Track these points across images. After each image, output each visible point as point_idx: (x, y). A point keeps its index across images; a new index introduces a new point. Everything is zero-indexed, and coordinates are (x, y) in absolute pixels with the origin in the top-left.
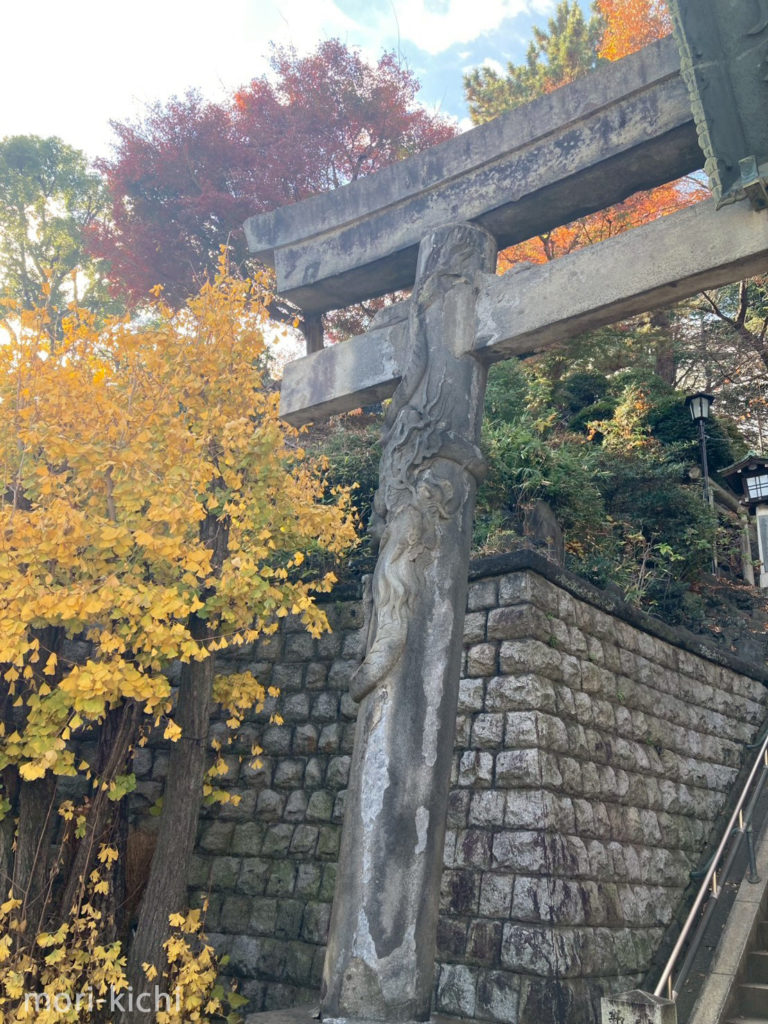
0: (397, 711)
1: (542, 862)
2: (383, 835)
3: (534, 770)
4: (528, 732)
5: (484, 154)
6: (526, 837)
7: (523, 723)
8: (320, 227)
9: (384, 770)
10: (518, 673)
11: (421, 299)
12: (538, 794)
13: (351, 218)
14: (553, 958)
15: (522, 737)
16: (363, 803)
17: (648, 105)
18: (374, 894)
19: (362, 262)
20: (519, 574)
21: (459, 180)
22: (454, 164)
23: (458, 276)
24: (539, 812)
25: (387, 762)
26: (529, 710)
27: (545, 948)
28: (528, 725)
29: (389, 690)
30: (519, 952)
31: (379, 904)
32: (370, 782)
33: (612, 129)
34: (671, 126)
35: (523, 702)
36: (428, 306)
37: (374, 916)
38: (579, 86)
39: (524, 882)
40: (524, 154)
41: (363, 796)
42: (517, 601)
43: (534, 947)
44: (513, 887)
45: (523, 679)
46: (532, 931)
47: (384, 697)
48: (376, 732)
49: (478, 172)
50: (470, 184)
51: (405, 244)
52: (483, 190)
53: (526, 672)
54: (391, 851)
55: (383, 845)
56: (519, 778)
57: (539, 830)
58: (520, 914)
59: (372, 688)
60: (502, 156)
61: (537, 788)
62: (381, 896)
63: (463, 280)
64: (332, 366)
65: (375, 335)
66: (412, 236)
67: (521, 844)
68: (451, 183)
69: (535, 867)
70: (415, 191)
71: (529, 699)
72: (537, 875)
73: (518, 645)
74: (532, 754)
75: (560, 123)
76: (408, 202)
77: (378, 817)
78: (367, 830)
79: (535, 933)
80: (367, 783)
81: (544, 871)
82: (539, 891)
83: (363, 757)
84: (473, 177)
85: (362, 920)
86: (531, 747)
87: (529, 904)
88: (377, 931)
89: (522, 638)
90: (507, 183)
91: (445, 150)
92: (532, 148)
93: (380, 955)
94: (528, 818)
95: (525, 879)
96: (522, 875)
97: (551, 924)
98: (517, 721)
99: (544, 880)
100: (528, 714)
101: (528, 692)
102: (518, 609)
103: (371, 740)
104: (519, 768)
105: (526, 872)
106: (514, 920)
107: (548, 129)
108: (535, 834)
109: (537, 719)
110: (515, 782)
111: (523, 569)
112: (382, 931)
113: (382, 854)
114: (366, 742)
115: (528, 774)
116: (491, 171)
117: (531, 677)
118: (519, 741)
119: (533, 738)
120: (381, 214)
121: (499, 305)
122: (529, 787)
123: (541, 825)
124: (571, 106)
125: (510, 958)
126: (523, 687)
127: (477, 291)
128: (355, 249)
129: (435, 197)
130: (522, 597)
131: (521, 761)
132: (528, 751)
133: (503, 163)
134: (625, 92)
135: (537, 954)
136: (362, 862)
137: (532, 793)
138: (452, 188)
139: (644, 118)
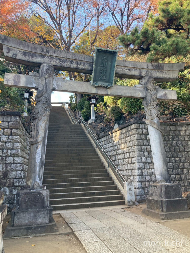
0: (42, 146)
1: (22, 169)
2: (40, 164)
3: (20, 153)
4: (19, 146)
5: (57, 55)
6: (19, 165)
7: (17, 145)
8: (18, 47)
9: (40, 155)
10: (16, 135)
11: (45, 77)
12: (21, 157)
13: (26, 50)
14: (24, 183)
15: (17, 147)
16: (37, 160)
17: (84, 64)
18: (39, 173)
19: (29, 61)
20: (16, 116)
21: (52, 56)
22: (52, 53)
23: (51, 75)
24: (21, 160)
25: (41, 154)
26: (18, 142)
27: (23, 182)
28: (19, 145)
29: (41, 143)
30: (18, 183)
31: (40, 174)
32: (38, 157)
33: (78, 64)
34: (86, 69)
35: (17, 141)
36: (47, 79)
37: (39, 176)
38: (75, 54)
39: (19, 172)
40: (64, 59)
41: (36, 159)
42: (16, 121)
43: (21, 182)
44: (16, 173)
45: (17, 137)
46: (20, 180)
47: (40, 144)
48: (39, 150)
49: (56, 57)
50: (54, 58)
51: (39, 62)
52: (56, 61)
53: (18, 135)
54: (41, 167)
55: (40, 166)
56: (17, 154)
57: (21, 163)
58: (18, 177)
59: (38, 143)
60: (61, 57)
61: (20, 156)
62: (40, 173)
63: (52, 76)
64: (20, 79)
65: (30, 77)
66: (41, 62)
67: (18, 166)
68: (50, 56)
69: (21, 169)
70: (43, 53)
71: (19, 140)
72: (21, 171)
73: (16, 130)
74: (19, 150)
75: (71, 58)
76: (41, 54)
77: (40, 162)
78: (37, 164)
79: (21, 180)
80: (37, 157)
81: (22, 170)
82: (21, 173)
83: (36, 153)
84: (54, 57)
85: (37, 176)
86: (19, 149)
87: (20, 176)
88: (39, 178)
89: (17, 129)
90: (61, 62)
91: (50, 49)
92: (66, 59)
93: (40, 181)
94: (19, 161)
95: (18, 172)
96: (18, 171)
97: (24, 178)
98: (16, 144)
99: (22, 172)
100: (19, 143)
101: (18, 139)
102: (16, 123)
103: (38, 151)
104: (17, 153)
105: (19, 170)
106: (16, 178)
107: (69, 58)
108: (20, 164)
109: (20, 144)
110: (16, 155)
111: (17, 115)
112: (40, 178)
113: (40, 167)
114: (37, 151)
115: (19, 154)
116: (58, 58)
117: (19, 136)
118: (17, 148)
119: (19, 147)
120: (34, 53)
121: (57, 83)
122: (19, 156)
123: (21, 162)
124: (73, 56)
125: (17, 184)
126: (17, 138)
127: (53, 79)
128: (27, 57)
129: (46, 57)
130: (17, 121)
131: (18, 151)
132: (18, 150)
133: (61, 58)
134: (81, 60)
135: (22, 183)
136: (37, 169)
137: (19, 157)
138: (50, 57)
139: (83, 65)
